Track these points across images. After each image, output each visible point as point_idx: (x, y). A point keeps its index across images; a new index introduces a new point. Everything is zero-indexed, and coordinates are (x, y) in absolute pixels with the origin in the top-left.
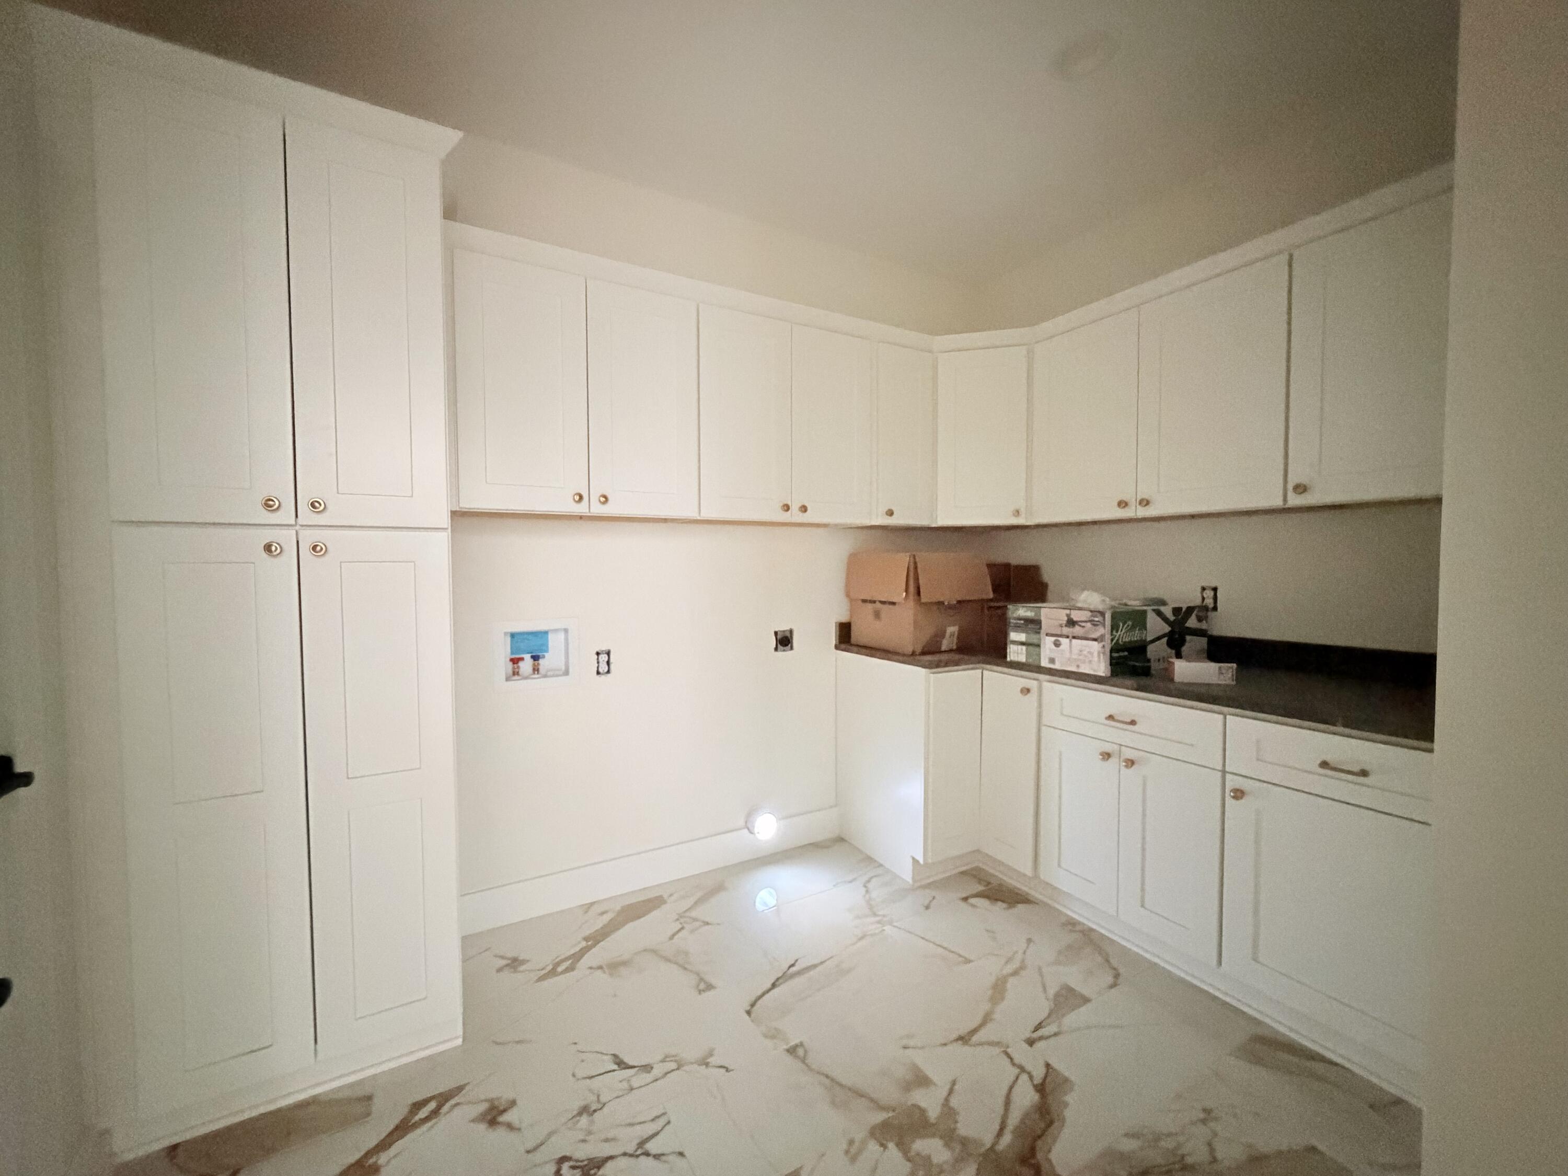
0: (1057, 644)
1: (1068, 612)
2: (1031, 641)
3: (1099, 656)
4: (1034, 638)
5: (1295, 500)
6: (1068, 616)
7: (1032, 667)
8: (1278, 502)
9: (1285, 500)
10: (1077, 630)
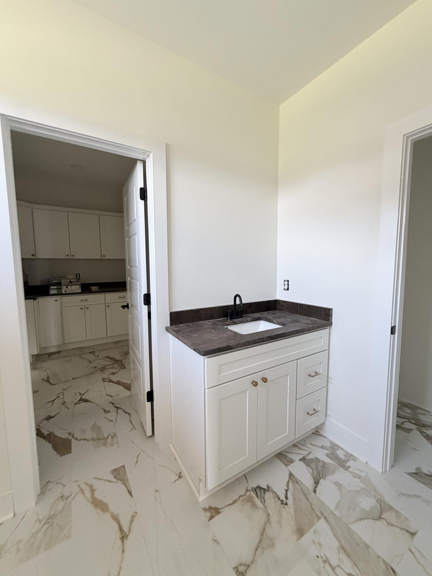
0: (67, 287)
1: (70, 280)
2: (57, 288)
3: (79, 288)
4: (59, 287)
5: (103, 258)
6: (70, 281)
7: (60, 294)
8: (100, 258)
9: (101, 258)
10: (73, 283)
